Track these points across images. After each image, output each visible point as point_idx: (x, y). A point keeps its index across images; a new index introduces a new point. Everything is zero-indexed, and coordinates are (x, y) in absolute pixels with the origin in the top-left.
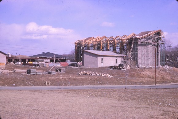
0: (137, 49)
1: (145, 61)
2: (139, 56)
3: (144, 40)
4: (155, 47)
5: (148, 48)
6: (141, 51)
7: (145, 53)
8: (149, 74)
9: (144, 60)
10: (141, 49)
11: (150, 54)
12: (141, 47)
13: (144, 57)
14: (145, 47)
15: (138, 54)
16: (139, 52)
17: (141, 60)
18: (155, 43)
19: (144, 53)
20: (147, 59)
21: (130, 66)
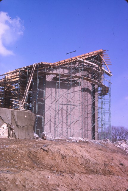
0: (42, 95)
1: (65, 129)
2: (48, 114)
3: (60, 71)
4: (90, 96)
5: (73, 94)
6: (53, 99)
7: (65, 107)
8: (87, 155)
9: (60, 125)
10: (54, 95)
11: (78, 110)
12: (54, 90)
13: (60, 116)
14: (65, 90)
15: (46, 109)
16: (47, 102)
17: (52, 124)
18: (89, 85)
19: (61, 106)
20: (69, 124)
21: (10, 128)
